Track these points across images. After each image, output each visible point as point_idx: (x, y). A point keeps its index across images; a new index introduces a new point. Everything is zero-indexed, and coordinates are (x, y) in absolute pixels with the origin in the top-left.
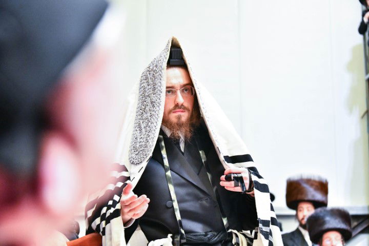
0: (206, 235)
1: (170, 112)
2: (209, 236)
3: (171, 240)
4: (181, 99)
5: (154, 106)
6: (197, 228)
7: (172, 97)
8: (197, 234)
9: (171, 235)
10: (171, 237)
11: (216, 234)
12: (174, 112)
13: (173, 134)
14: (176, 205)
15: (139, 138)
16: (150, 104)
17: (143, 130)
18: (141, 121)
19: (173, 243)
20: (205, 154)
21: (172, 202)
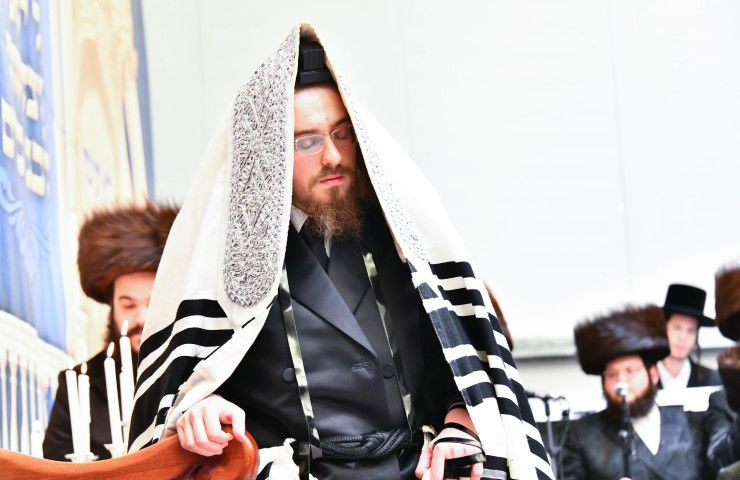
0: (363, 442)
1: (314, 182)
2: (369, 444)
3: (291, 451)
4: (334, 156)
5: (269, 178)
6: (346, 425)
7: (315, 151)
8: (345, 439)
9: (292, 440)
10: (292, 445)
11: (386, 435)
12: (322, 182)
13: (309, 223)
14: (302, 380)
15: (242, 245)
16: (258, 171)
17: (250, 228)
18: (244, 208)
19: (297, 459)
20: (375, 259)
21: (294, 372)
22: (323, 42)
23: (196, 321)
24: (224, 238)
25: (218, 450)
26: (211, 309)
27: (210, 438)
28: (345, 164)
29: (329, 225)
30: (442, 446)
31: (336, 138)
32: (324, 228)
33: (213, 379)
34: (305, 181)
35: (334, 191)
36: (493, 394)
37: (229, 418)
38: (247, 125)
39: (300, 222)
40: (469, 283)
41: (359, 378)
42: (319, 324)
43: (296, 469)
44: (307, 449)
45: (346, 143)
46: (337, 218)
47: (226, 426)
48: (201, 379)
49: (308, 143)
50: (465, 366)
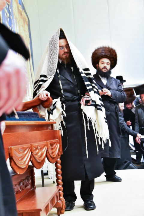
0: (72, 98)
1: (63, 55)
3: (60, 99)
4: (66, 50)
5: (55, 54)
6: (69, 95)
7: (63, 50)
11: (75, 97)
13: (62, 62)
14: (61, 88)
15: (50, 65)
16: (53, 53)
17: (51, 63)
18: (51, 59)
19: (61, 101)
20: (73, 68)
21: (60, 86)
22: (64, 31)
23: (42, 78)
24: (47, 64)
25: (45, 99)
26: (45, 76)
27: (44, 97)
28: (68, 52)
29: (65, 62)
30: (85, 98)
31: (66, 47)
32: (65, 63)
33: (45, 88)
34: (61, 55)
35: (66, 56)
36: (93, 90)
37: (47, 94)
38: (51, 45)
39: (60, 61)
40: (89, 72)
41: (71, 87)
42: (64, 78)
43: (61, 102)
44: (63, 99)
45: (68, 48)
46: (67, 61)
47: (47, 95)
48: (43, 88)
49: (62, 48)
50: (88, 85)
